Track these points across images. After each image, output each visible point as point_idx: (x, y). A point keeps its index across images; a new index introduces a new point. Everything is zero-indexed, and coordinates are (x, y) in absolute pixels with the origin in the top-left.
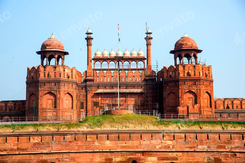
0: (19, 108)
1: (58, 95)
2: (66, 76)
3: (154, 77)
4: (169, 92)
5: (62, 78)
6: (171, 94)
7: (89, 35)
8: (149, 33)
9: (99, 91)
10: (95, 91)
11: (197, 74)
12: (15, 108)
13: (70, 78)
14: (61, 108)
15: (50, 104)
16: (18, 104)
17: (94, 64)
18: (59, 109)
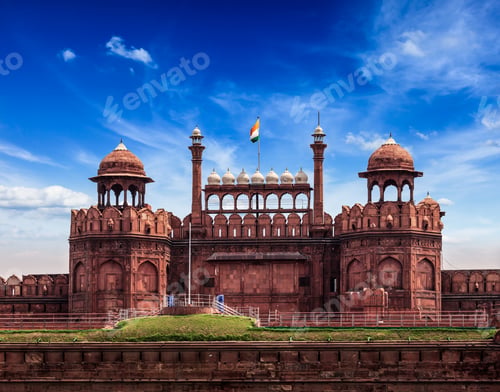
0: (61, 291)
1: (127, 267)
2: (142, 228)
3: (328, 227)
4: (350, 259)
5: (134, 232)
6: (355, 263)
7: (197, 141)
8: (318, 135)
9: (215, 256)
10: (207, 255)
11: (405, 222)
12: (53, 289)
13: (152, 233)
14: (132, 292)
15: (112, 284)
16: (58, 281)
17: (207, 200)
18: (129, 295)
